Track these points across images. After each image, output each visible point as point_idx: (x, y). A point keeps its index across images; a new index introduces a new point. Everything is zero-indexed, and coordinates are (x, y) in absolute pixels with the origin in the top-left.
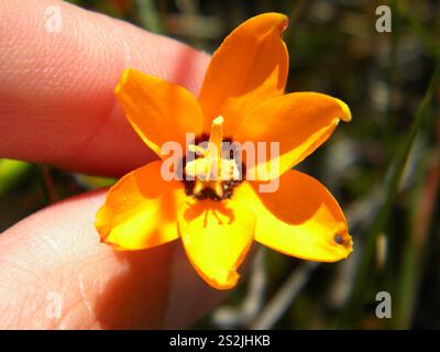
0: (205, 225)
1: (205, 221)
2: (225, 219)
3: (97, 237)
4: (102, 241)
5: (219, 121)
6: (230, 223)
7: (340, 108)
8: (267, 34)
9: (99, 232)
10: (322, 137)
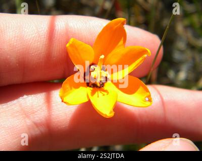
0: (98, 97)
1: (98, 95)
2: (105, 93)
3: (61, 100)
4: (62, 101)
5: (102, 57)
6: (107, 94)
7: (147, 51)
8: (118, 26)
9: (61, 98)
10: (140, 62)
